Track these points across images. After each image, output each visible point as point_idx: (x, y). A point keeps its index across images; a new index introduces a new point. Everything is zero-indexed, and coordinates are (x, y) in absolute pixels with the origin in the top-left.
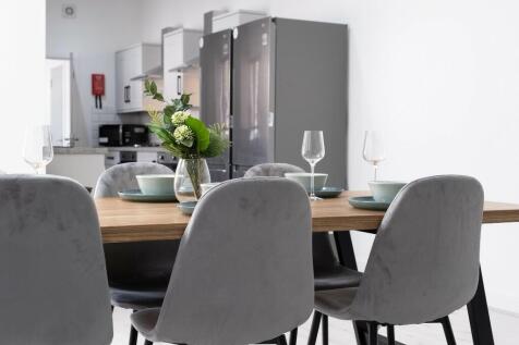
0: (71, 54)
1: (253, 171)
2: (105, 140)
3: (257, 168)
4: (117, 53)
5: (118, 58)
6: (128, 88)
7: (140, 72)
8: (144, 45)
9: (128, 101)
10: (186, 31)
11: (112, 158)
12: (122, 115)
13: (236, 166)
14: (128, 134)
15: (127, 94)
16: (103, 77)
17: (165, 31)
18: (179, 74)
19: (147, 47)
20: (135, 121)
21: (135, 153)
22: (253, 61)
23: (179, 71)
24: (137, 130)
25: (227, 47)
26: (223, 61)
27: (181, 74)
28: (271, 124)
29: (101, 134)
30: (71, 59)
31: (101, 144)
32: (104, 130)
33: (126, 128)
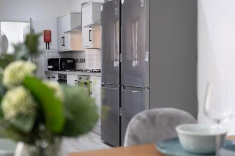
0: (31, 19)
1: (139, 118)
2: (51, 67)
3: (143, 115)
4: (58, 18)
5: (59, 21)
6: (63, 37)
7: (69, 29)
8: (71, 13)
9: (63, 45)
10: (94, 3)
11: (55, 77)
12: (60, 53)
13: (124, 86)
14: (63, 64)
15: (63, 41)
16: (50, 32)
17: (83, 4)
18: (90, 29)
20: (68, 56)
21: (66, 75)
22: (134, 21)
23: (90, 27)
24: (69, 61)
25: (117, 9)
26: (115, 22)
27: (91, 29)
28: (147, 60)
29: (49, 64)
30: (31, 21)
31: (49, 69)
32: (51, 61)
33: (62, 60)
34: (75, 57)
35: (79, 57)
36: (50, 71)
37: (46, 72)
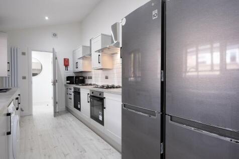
0: (53, 49)
2: (69, 82)
4: (74, 51)
6: (77, 63)
9: (77, 68)
10: (102, 35)
11: (71, 89)
12: (75, 73)
14: (77, 79)
15: (77, 65)
16: (68, 59)
19: (84, 47)
20: (80, 75)
23: (99, 52)
24: (81, 78)
27: (100, 54)
29: (67, 80)
30: (54, 52)
31: (67, 83)
32: (68, 78)
33: (76, 77)
34: (84, 75)
35: (88, 75)
36: (68, 85)
37: (65, 85)
